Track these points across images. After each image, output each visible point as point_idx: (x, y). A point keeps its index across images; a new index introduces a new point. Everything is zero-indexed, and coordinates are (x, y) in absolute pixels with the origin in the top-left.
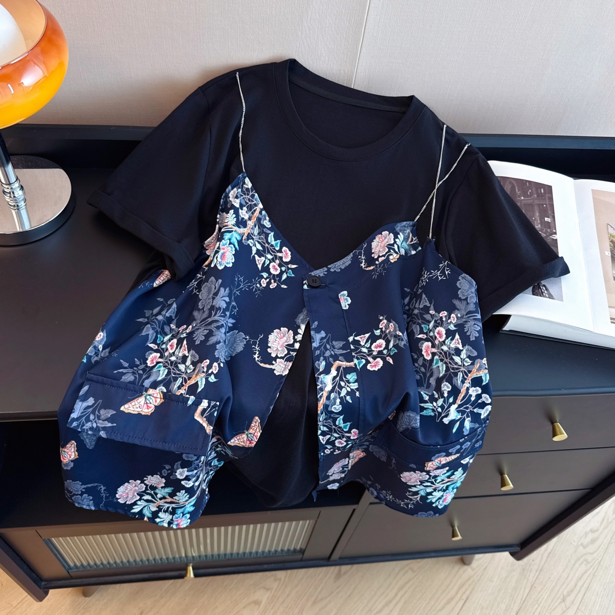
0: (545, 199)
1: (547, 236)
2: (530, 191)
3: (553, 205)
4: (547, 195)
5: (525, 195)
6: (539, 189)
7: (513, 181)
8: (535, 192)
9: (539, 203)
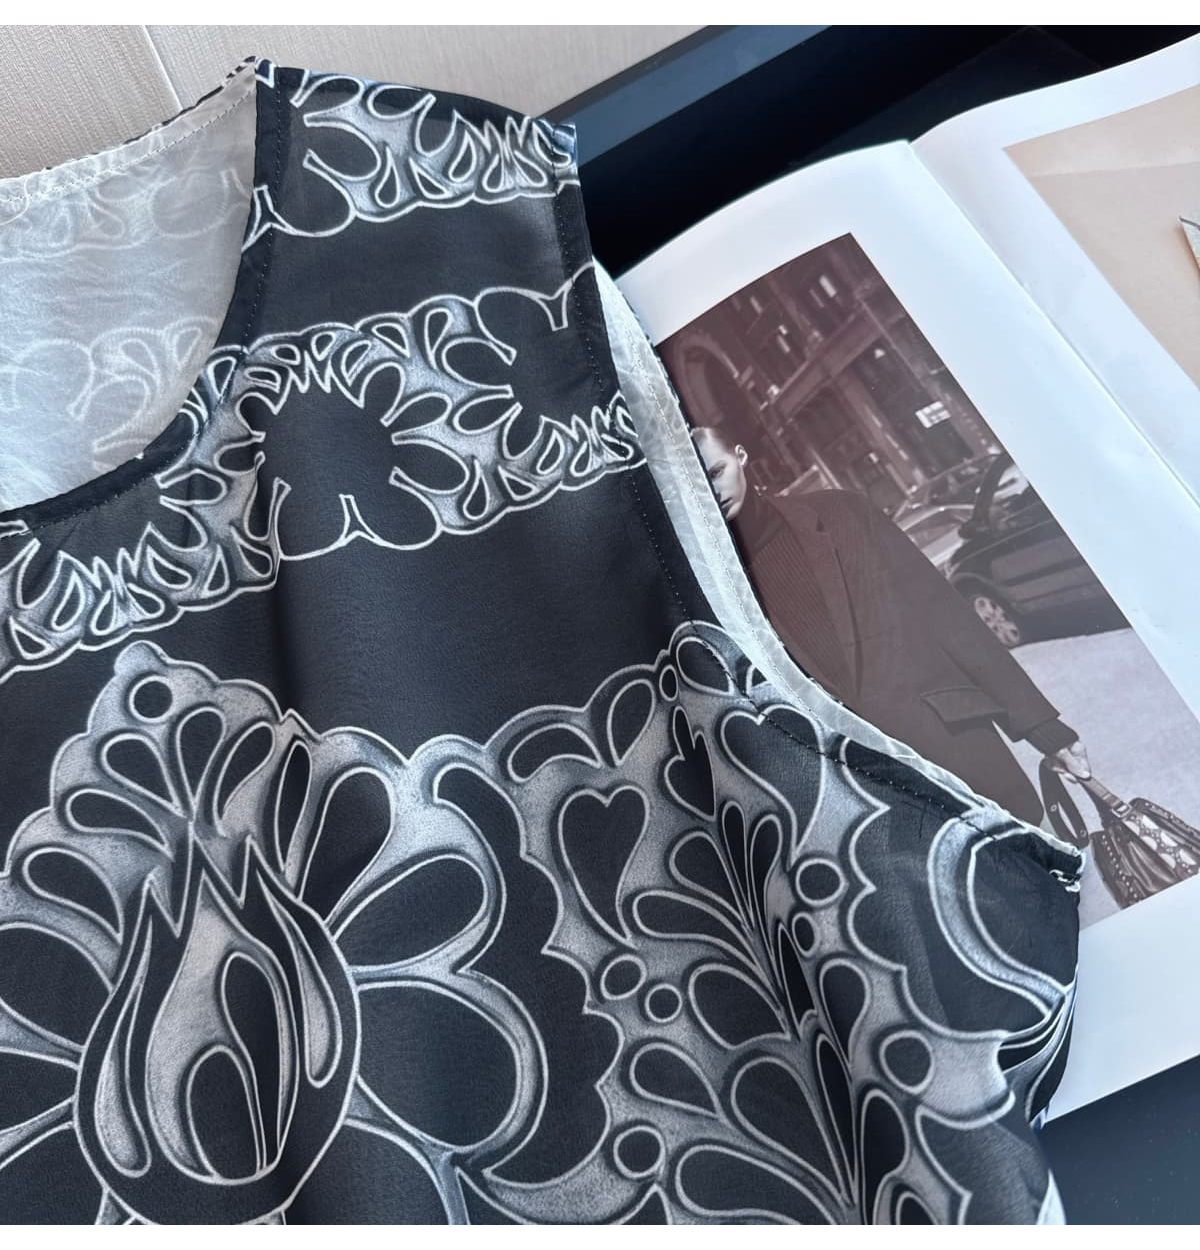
0: (861, 319)
1: (984, 501)
2: (784, 332)
3: (908, 317)
4: (858, 295)
5: (775, 367)
6: (812, 292)
7: (696, 340)
8: (802, 320)
9: (850, 359)
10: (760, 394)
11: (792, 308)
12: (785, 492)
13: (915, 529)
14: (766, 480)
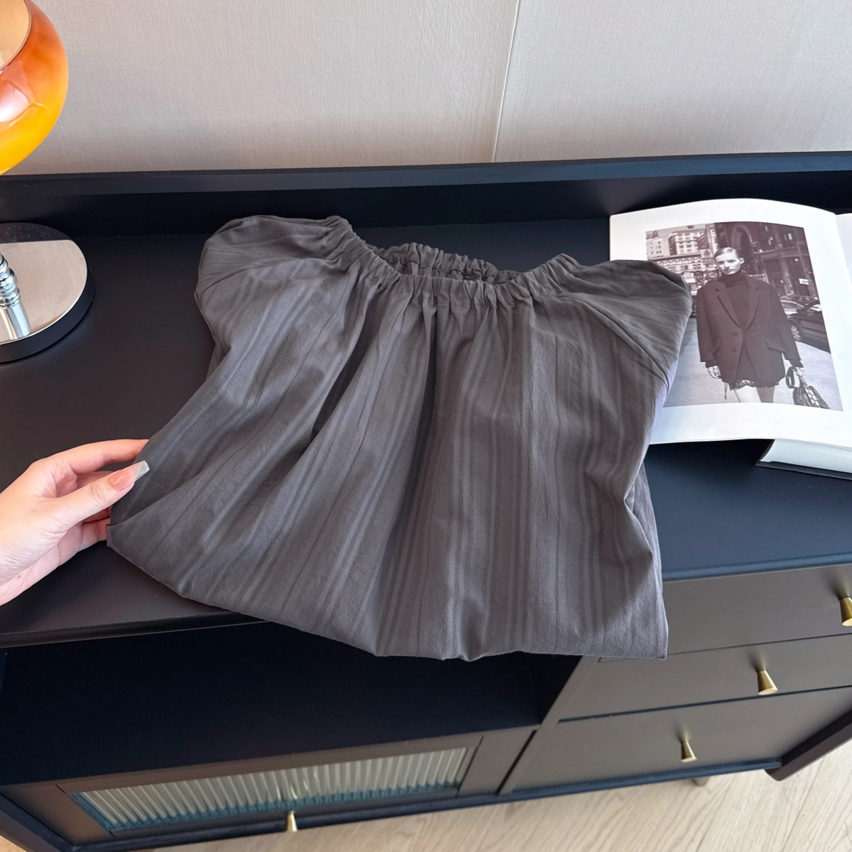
0: (796, 249)
1: (807, 307)
4: (798, 243)
5: (764, 245)
6: (785, 235)
7: (743, 227)
8: (779, 240)
9: (788, 256)
10: (756, 249)
11: (777, 236)
12: (751, 276)
13: (784, 303)
14: (746, 270)
